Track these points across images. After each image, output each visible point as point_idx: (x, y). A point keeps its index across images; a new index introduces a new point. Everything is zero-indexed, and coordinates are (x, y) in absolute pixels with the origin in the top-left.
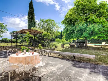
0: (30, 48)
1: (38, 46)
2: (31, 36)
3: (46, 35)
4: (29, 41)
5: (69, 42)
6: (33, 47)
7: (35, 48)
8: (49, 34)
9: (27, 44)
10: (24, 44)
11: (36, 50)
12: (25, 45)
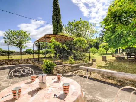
0: (56, 62)
1: (68, 59)
2: (57, 43)
3: (79, 42)
4: (55, 52)
5: (110, 53)
6: (60, 61)
7: (64, 62)
8: (83, 41)
9: (52, 55)
10: (48, 56)
11: (65, 66)
12: (50, 57)
